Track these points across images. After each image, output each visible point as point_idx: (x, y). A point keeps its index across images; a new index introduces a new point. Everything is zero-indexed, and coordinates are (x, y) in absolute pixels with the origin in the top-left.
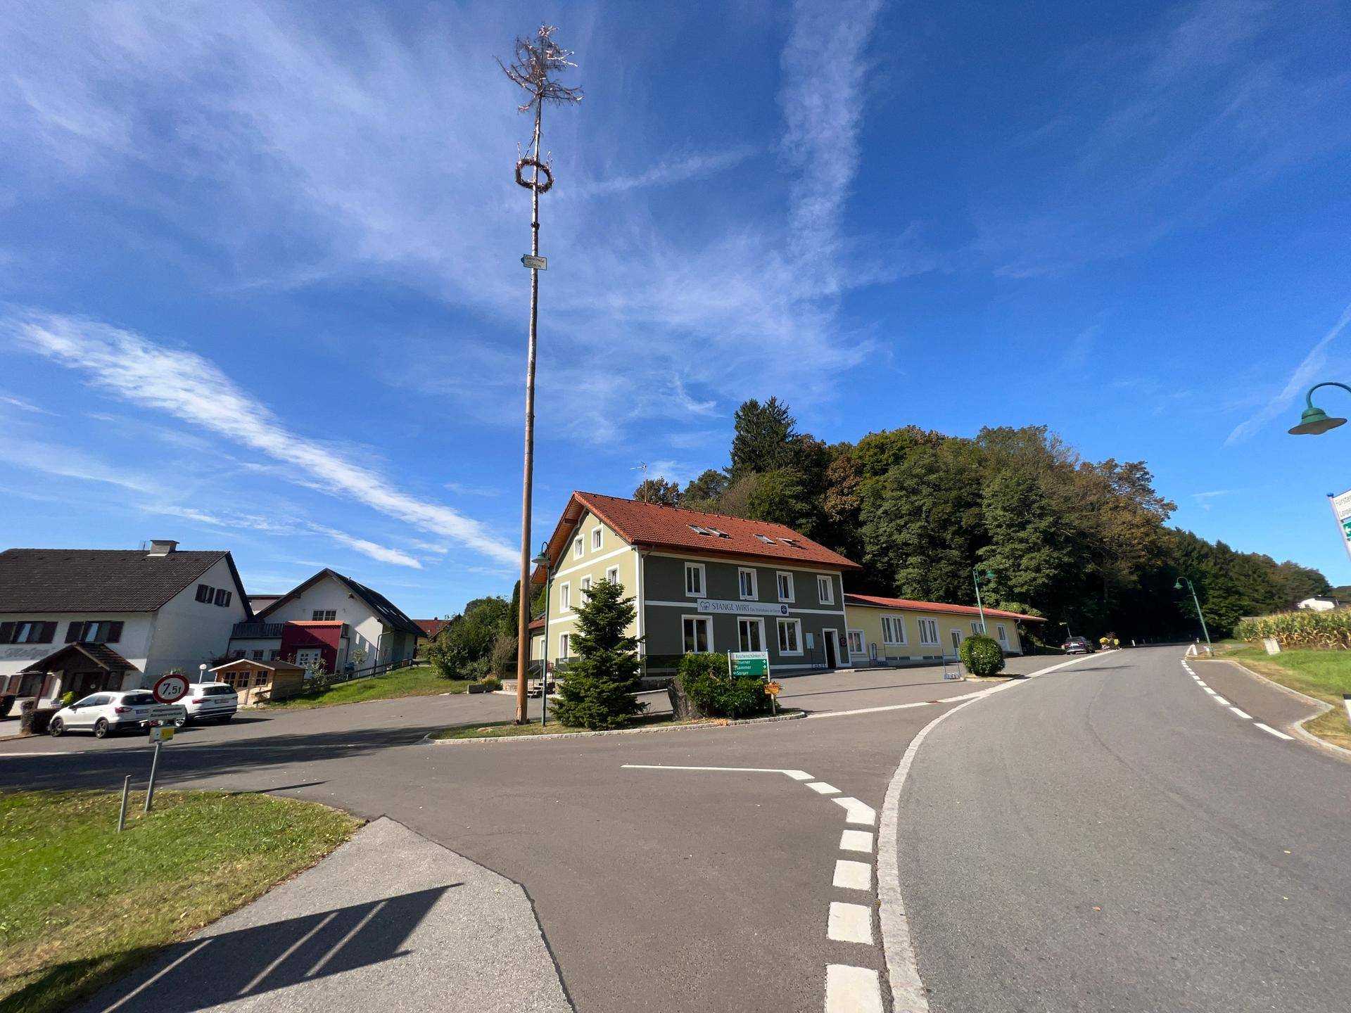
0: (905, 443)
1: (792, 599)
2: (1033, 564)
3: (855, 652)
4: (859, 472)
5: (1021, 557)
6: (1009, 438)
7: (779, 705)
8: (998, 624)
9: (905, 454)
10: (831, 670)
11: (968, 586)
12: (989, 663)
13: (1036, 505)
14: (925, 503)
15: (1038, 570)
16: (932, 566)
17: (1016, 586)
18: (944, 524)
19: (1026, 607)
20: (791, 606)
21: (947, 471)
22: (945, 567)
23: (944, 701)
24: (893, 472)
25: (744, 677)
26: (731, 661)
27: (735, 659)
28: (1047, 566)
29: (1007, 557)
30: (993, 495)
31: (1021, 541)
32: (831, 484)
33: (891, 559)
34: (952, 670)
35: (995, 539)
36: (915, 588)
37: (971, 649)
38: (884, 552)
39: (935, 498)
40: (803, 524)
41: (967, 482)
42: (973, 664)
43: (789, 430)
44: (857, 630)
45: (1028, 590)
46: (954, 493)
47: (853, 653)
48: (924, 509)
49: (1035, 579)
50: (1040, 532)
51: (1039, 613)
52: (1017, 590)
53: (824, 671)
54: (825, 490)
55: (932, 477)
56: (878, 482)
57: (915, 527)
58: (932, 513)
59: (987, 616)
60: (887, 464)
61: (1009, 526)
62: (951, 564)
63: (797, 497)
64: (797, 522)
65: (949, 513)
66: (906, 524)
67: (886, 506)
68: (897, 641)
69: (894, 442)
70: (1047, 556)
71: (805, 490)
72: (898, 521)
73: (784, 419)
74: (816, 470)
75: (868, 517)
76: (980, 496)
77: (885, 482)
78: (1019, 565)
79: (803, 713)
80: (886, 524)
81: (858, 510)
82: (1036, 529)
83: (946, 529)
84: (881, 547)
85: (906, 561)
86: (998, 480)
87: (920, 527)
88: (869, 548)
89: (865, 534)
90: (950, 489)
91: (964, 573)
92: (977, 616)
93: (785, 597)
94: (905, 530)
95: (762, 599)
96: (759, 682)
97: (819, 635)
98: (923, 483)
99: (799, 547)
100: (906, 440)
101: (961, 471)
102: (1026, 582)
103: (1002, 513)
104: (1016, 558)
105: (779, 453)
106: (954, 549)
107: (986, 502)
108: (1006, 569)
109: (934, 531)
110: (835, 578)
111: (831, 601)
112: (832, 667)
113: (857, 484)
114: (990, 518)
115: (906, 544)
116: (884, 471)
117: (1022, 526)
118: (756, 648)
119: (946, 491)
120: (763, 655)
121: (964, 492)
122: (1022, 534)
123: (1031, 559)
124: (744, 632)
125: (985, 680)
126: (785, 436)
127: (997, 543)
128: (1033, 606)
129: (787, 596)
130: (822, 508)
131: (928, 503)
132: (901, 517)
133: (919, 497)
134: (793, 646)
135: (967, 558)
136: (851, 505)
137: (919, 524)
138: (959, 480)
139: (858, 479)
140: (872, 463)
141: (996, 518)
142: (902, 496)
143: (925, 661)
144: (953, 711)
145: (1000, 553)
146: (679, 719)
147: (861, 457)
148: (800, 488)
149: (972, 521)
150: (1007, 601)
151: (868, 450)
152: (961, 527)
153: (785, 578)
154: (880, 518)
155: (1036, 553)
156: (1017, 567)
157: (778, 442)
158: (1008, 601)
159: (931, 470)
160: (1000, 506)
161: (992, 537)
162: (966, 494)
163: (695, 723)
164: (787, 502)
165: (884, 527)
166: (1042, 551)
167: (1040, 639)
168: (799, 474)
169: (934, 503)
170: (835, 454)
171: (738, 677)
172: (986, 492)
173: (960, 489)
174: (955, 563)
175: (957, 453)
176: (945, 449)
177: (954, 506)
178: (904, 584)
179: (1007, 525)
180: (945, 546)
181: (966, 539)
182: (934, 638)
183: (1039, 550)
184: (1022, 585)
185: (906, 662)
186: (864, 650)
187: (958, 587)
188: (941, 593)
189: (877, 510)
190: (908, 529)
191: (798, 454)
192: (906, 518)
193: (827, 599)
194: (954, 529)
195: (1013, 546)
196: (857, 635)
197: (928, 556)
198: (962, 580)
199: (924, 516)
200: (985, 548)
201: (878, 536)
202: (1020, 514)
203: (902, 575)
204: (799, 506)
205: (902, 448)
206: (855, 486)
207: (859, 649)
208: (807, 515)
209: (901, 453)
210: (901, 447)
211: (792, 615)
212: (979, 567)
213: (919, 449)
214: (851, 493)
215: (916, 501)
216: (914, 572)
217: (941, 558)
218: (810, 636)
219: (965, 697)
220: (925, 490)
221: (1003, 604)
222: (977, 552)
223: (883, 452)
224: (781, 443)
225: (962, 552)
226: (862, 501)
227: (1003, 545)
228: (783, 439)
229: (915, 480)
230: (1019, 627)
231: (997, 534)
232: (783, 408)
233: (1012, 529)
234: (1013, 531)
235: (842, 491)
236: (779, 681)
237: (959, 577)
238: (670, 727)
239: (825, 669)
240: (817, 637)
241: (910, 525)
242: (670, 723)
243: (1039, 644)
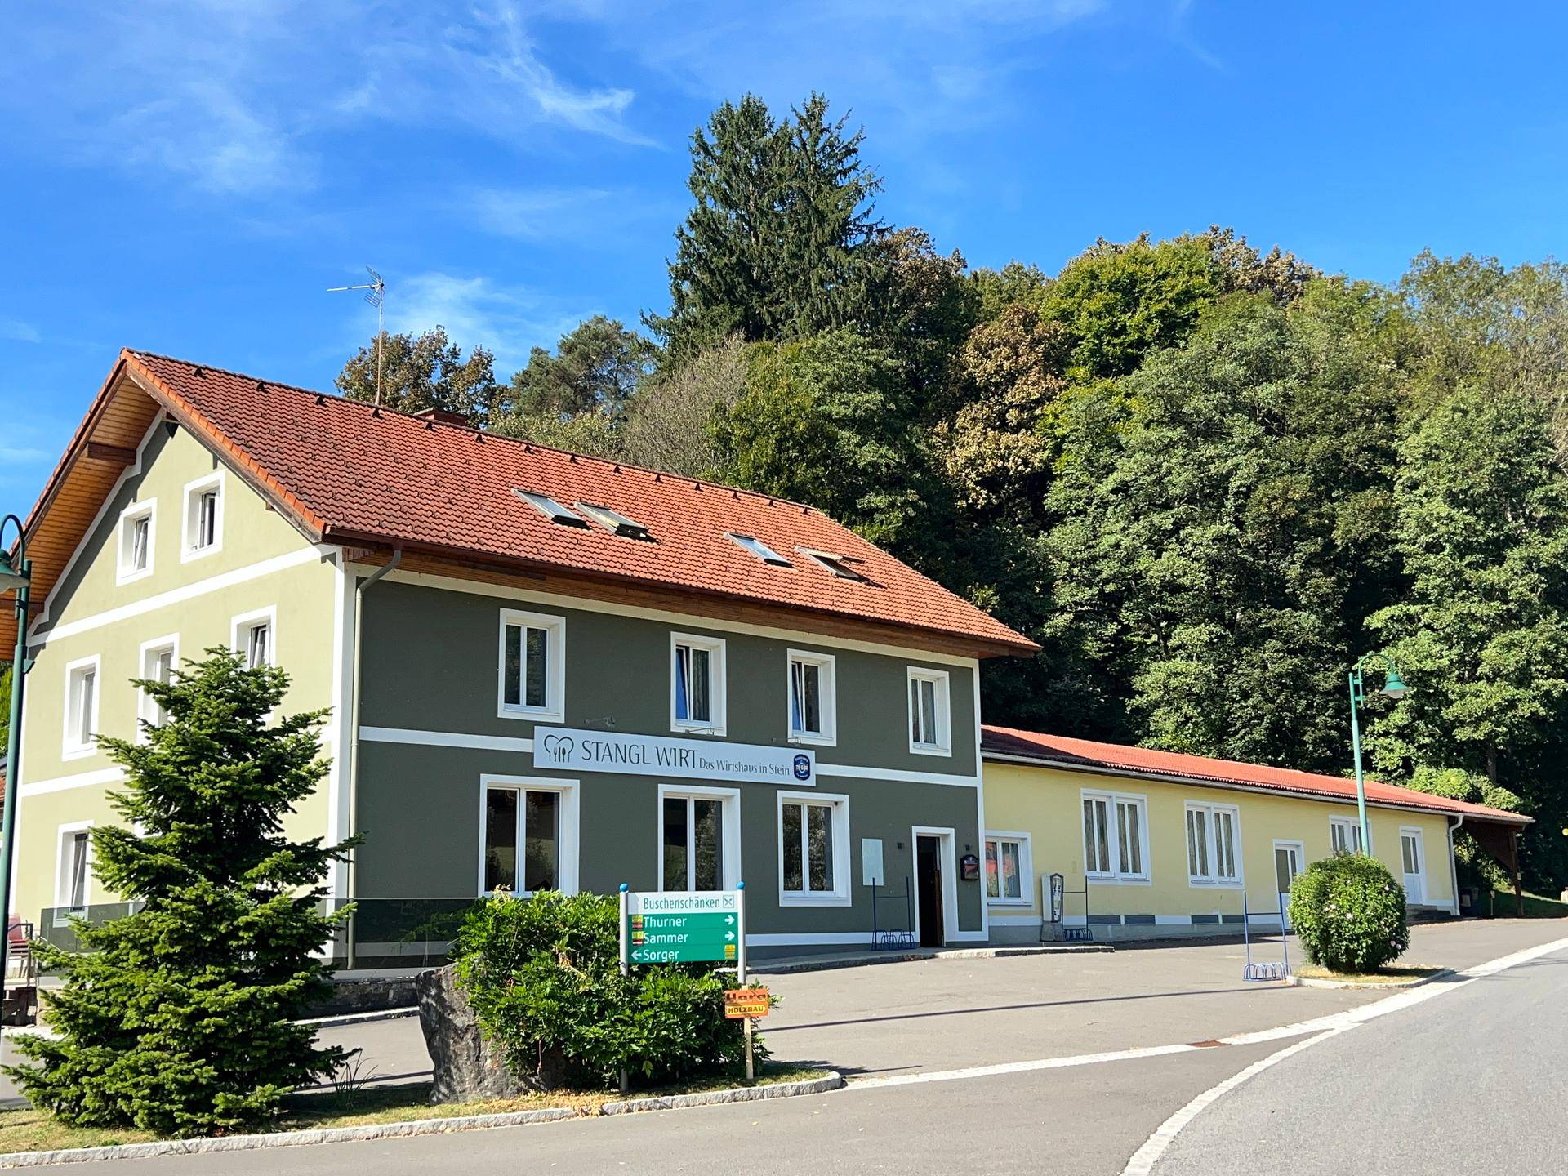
0: (1197, 280)
1: (828, 735)
2: (1512, 661)
3: (1003, 899)
4: (1057, 361)
5: (1484, 639)
6: (1489, 292)
7: (766, 1053)
8: (1407, 827)
9: (1196, 315)
10: (929, 951)
11: (1331, 717)
12: (1365, 934)
13: (1538, 493)
14: (1237, 467)
15: (1522, 678)
16: (1239, 656)
17: (1462, 724)
18: (1286, 533)
19: (1483, 782)
20: (824, 755)
21: (1307, 378)
22: (1274, 659)
23: (1235, 1040)
24: (1155, 368)
25: (663, 966)
26: (629, 917)
27: (641, 911)
28: (1548, 668)
29: (1447, 639)
30: (1427, 457)
31: (1490, 593)
32: (972, 392)
33: (1126, 629)
34: (1263, 955)
35: (1419, 585)
36: (1188, 719)
37: (1322, 895)
38: (1108, 606)
39: (1267, 455)
40: (877, 510)
41: (1358, 414)
42: (1325, 937)
43: (855, 212)
44: (1011, 835)
45: (1491, 736)
46: (1321, 444)
47: (993, 900)
48: (1234, 484)
49: (1512, 704)
50: (1541, 571)
51: (1515, 800)
52: (1461, 734)
53: (910, 953)
54: (951, 408)
55: (1266, 392)
56: (1109, 394)
57: (1203, 536)
58: (1255, 497)
59: (1373, 805)
60: (1141, 343)
61: (1463, 549)
62: (1292, 653)
63: (862, 425)
64: (862, 503)
65: (1302, 500)
66: (1178, 526)
67: (1126, 469)
68: (1124, 869)
69: (1165, 276)
70: (1552, 639)
71: (892, 406)
72: (1156, 518)
73: (844, 173)
74: (929, 343)
75: (1070, 500)
76: (1391, 457)
77: (1128, 396)
78: (1477, 663)
79: (835, 1075)
80: (1122, 524)
81: (1041, 480)
82: (1529, 562)
83: (1289, 550)
84: (1102, 591)
85: (1167, 637)
86: (1443, 412)
87: (1218, 539)
88: (1065, 594)
89: (1058, 553)
90: (1312, 430)
91: (1326, 680)
92: (1350, 802)
93: (809, 728)
94: (1172, 545)
95: (736, 734)
96: (709, 983)
97: (900, 846)
98: (1237, 407)
99: (861, 579)
100: (1200, 273)
101: (1346, 380)
102: (1489, 711)
103: (1444, 510)
104: (1470, 643)
105: (822, 282)
106: (1305, 608)
107: (1405, 473)
108: (1440, 674)
109: (1256, 554)
110: (959, 677)
111: (943, 747)
112: (933, 939)
113: (1047, 397)
114: (1412, 523)
115: (1174, 588)
116: (1131, 363)
117: (1496, 552)
118: (710, 880)
119: (1300, 435)
120: (730, 900)
121: (1349, 443)
122: (1493, 575)
123: (1510, 646)
124: (675, 835)
125: (1351, 981)
126: (845, 229)
127: (1423, 598)
128: (1499, 782)
129: (813, 725)
130: (940, 464)
131: (1246, 465)
132: (1167, 506)
133: (1221, 449)
134: (822, 877)
135: (1337, 637)
136: (1025, 463)
137: (1214, 530)
138: (1340, 406)
139: (1051, 382)
140: (1096, 336)
141: (1428, 524)
142: (1173, 444)
143: (1198, 929)
144: (1257, 1067)
145: (1428, 626)
146: (453, 1096)
147: (1065, 316)
148: (877, 396)
149: (1362, 529)
150: (1433, 763)
151: (1088, 294)
152: (1330, 545)
153: (812, 672)
154: (1105, 504)
155: (1523, 631)
156: (1469, 669)
157: (820, 247)
158: (1437, 765)
159: (1263, 369)
160: (1442, 489)
161: (1413, 579)
162: (1353, 449)
163: (504, 1110)
164: (832, 440)
165: (1114, 531)
166: (1541, 626)
167: (1508, 874)
168: (875, 355)
169: (1263, 470)
170: (990, 301)
171: (645, 968)
172: (1410, 446)
173: (1340, 431)
174: (1303, 650)
175: (1342, 324)
176: (1311, 309)
177: (1319, 481)
178: (1156, 705)
179: (1457, 545)
180: (1282, 599)
181: (1341, 582)
182: (1227, 864)
183: (1531, 624)
184: (1478, 721)
185: (1142, 931)
186: (1028, 894)
187: (1303, 721)
188: (1259, 734)
189: (1099, 481)
190: (1181, 542)
191: (879, 288)
192: (1180, 510)
193: (930, 739)
194: (1311, 548)
195: (1463, 607)
196: (1011, 848)
197: (1231, 625)
198: (1317, 700)
199: (1230, 504)
200: (1387, 612)
201: (1094, 559)
202: (1494, 516)
203: (1151, 679)
204: (870, 453)
205: (1188, 296)
206: (1039, 402)
207: (1015, 889)
208: (894, 483)
209: (1184, 312)
210: (1186, 292)
211: (826, 784)
212: (1368, 663)
213: (1238, 303)
214: (1027, 425)
215: (1212, 460)
216: (1185, 671)
217: (1269, 634)
218: (873, 849)
219: (1295, 1030)
220: (1242, 429)
221: (1421, 770)
222: (1367, 620)
223: (1131, 305)
224: (831, 251)
225: (1327, 620)
226: (1058, 450)
227: (1439, 603)
228: (835, 240)
229: (1216, 397)
230: (1458, 837)
231: (1427, 570)
232: (845, 139)
233: (1468, 559)
234: (1469, 565)
235: (1001, 416)
236: (773, 983)
237: (1312, 690)
238: (420, 1119)
239: (911, 946)
240: (895, 848)
241: (1188, 530)
242: (422, 1110)
243: (1504, 887)
